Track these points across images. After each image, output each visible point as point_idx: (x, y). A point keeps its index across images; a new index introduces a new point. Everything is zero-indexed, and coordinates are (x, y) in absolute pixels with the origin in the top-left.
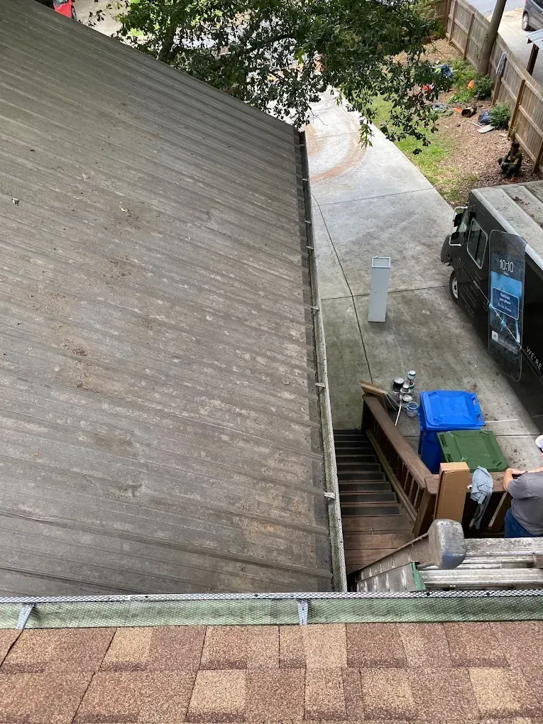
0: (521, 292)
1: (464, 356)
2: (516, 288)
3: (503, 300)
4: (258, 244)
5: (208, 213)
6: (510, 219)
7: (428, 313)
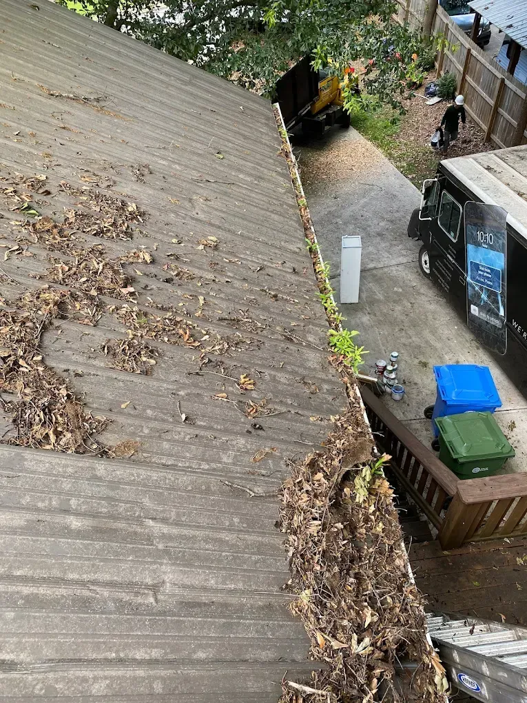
0: (503, 264)
1: (441, 332)
2: (499, 261)
3: (482, 273)
4: (252, 233)
5: (190, 200)
6: (486, 189)
7: (400, 290)
